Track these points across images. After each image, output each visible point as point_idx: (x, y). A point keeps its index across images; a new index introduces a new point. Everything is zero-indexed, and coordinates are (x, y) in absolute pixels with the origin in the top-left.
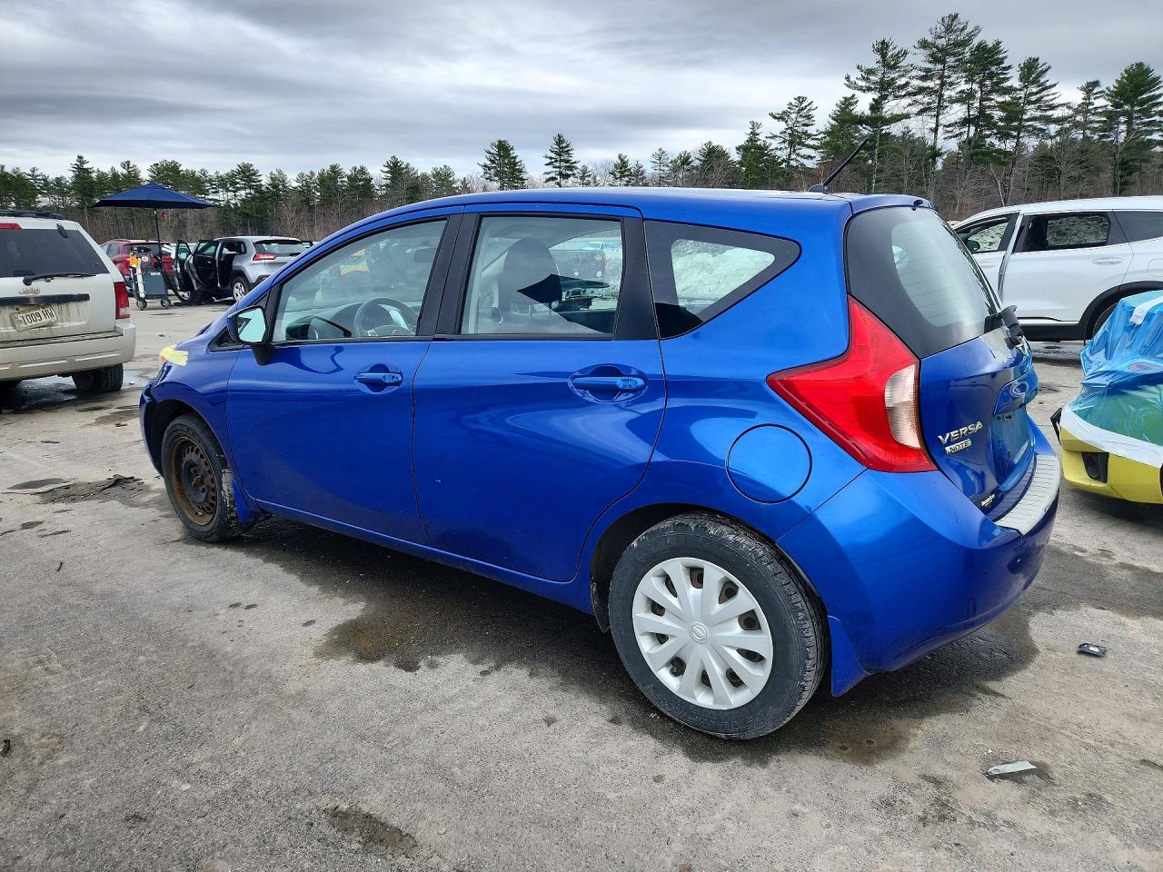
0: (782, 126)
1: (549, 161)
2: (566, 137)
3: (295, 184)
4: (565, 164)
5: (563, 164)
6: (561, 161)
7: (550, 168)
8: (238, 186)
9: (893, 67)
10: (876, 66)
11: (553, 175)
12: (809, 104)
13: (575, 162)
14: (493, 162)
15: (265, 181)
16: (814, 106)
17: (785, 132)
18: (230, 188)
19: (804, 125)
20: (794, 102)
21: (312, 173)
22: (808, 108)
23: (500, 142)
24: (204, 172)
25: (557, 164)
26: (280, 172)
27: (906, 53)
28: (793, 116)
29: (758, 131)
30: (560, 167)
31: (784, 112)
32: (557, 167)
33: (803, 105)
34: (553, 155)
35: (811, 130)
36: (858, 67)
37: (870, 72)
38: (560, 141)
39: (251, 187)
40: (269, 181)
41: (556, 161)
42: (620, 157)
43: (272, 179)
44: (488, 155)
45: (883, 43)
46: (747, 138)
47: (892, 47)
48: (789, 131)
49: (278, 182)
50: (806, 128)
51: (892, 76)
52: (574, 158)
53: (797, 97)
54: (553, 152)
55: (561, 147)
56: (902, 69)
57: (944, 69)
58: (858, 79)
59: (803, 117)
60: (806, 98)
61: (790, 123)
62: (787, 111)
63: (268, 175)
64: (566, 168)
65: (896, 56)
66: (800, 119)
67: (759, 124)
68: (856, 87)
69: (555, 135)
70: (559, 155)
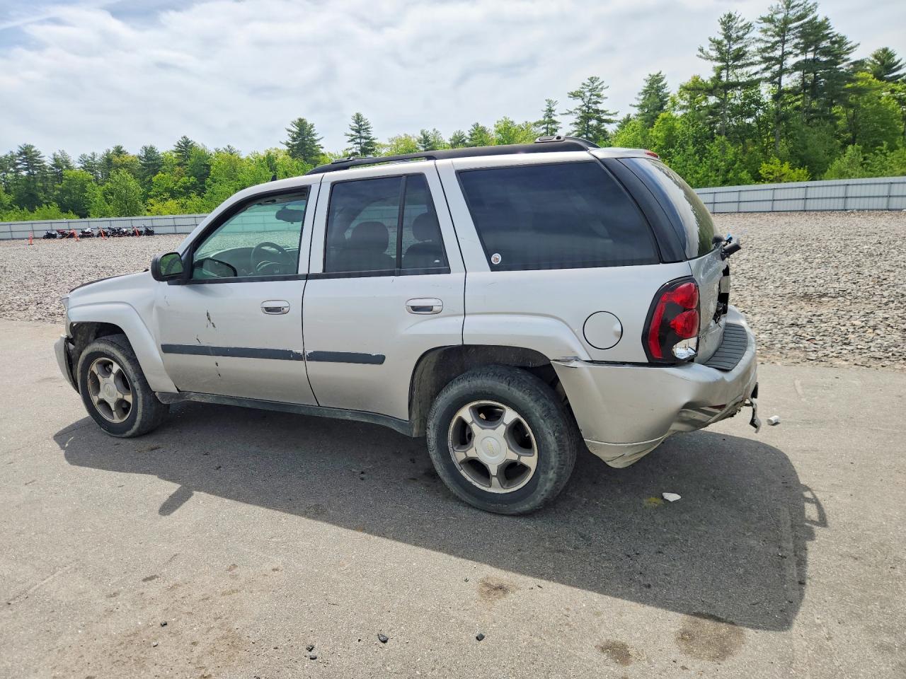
0: (579, 102)
1: (349, 138)
2: (364, 116)
3: (79, 165)
5: (364, 141)
6: (361, 137)
7: (351, 145)
8: (19, 167)
9: (738, 39)
10: (720, 38)
11: (354, 151)
12: (600, 84)
13: (374, 139)
14: (294, 139)
15: (48, 162)
16: (605, 85)
17: (580, 109)
18: (11, 169)
19: (596, 103)
20: (587, 82)
21: (93, 154)
22: (599, 87)
23: (301, 120)
25: (358, 140)
26: (63, 153)
28: (588, 94)
29: (553, 108)
30: (360, 143)
31: (581, 92)
32: (357, 143)
33: (595, 84)
34: (354, 133)
35: (600, 107)
37: (719, 43)
38: (358, 119)
39: (34, 168)
40: (52, 162)
41: (356, 138)
42: (422, 133)
43: (55, 159)
44: (290, 133)
45: (730, 16)
47: (740, 19)
48: (584, 108)
49: (61, 163)
50: (598, 105)
51: (735, 47)
52: (373, 136)
53: (589, 77)
54: (353, 130)
55: (360, 126)
56: (745, 41)
57: (784, 42)
58: (711, 49)
59: (594, 95)
60: (597, 79)
61: (586, 100)
62: (582, 90)
63: (52, 156)
64: (366, 144)
65: (741, 28)
66: (592, 97)
67: (555, 101)
68: (709, 58)
69: (354, 114)
70: (359, 132)
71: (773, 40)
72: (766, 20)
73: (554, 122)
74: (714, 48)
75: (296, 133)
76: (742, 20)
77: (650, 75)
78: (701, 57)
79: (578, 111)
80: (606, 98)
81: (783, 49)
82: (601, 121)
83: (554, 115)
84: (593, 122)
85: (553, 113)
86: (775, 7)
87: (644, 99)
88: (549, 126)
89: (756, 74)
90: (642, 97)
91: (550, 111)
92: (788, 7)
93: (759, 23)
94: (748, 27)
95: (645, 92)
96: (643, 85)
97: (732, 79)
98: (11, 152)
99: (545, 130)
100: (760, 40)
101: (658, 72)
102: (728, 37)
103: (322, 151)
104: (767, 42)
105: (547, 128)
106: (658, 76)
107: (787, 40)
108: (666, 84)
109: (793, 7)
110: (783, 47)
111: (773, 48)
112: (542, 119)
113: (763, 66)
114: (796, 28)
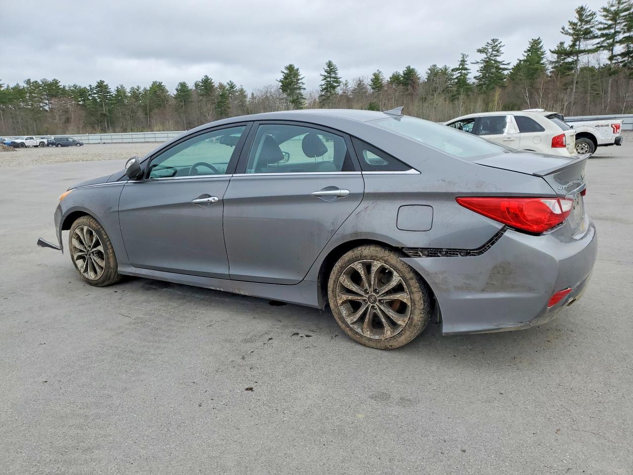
0: (484, 56)
1: (322, 78)
2: (334, 63)
4: (333, 79)
5: (332, 79)
6: (330, 77)
7: (324, 82)
9: (587, 22)
10: (576, 21)
12: (499, 44)
13: (339, 78)
14: (285, 78)
15: (113, 92)
16: (502, 44)
17: (484, 61)
19: (495, 56)
20: (490, 42)
22: (499, 45)
23: (291, 65)
24: (75, 86)
25: (329, 79)
26: (122, 87)
27: (595, 14)
28: (490, 50)
29: (466, 60)
30: (330, 81)
31: (486, 49)
32: (328, 81)
33: (496, 44)
34: (326, 74)
35: (499, 59)
36: (569, 22)
37: (575, 24)
38: (330, 65)
39: (105, 96)
40: (116, 93)
41: (327, 78)
45: (582, 8)
46: (459, 63)
47: (588, 10)
48: (487, 60)
49: (121, 93)
50: (497, 57)
51: (585, 27)
52: (339, 76)
53: (492, 39)
54: (326, 71)
55: (331, 69)
56: (591, 23)
57: (616, 24)
58: (569, 29)
59: (495, 51)
60: (497, 40)
61: (489, 54)
62: (487, 47)
63: (116, 89)
64: (334, 81)
65: (589, 15)
66: (494, 53)
67: (467, 54)
68: (567, 33)
69: (328, 62)
70: (330, 74)
71: (610, 22)
72: (605, 10)
73: (466, 69)
74: (571, 27)
75: (287, 74)
76: (589, 11)
77: (533, 40)
78: (563, 33)
79: (482, 62)
80: (503, 53)
81: (615, 30)
82: (498, 68)
83: (466, 64)
84: (494, 70)
85: (466, 63)
87: (528, 55)
88: (463, 71)
89: (598, 43)
90: (526, 54)
91: (463, 62)
92: (619, 3)
93: (600, 12)
94: (593, 14)
95: (529, 51)
96: (527, 46)
97: (582, 47)
98: (90, 85)
99: (459, 74)
100: (601, 23)
101: (538, 38)
102: (581, 20)
103: (304, 86)
104: (606, 24)
105: (460, 73)
106: (537, 40)
107: (619, 23)
108: (542, 46)
109: (623, 3)
110: (615, 27)
111: (609, 27)
112: (458, 67)
113: (602, 39)
114: (624, 16)
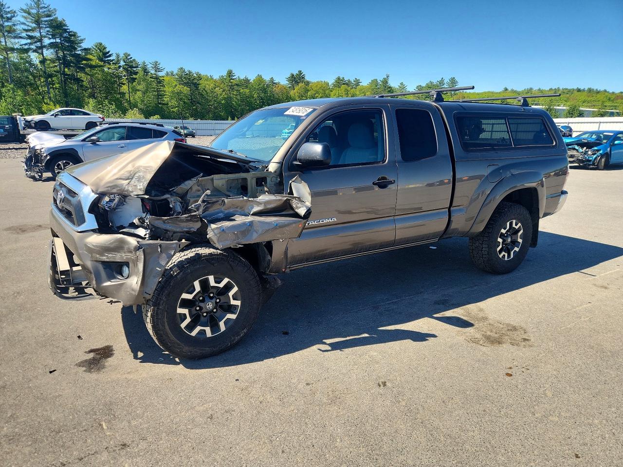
86: (29, 5)
